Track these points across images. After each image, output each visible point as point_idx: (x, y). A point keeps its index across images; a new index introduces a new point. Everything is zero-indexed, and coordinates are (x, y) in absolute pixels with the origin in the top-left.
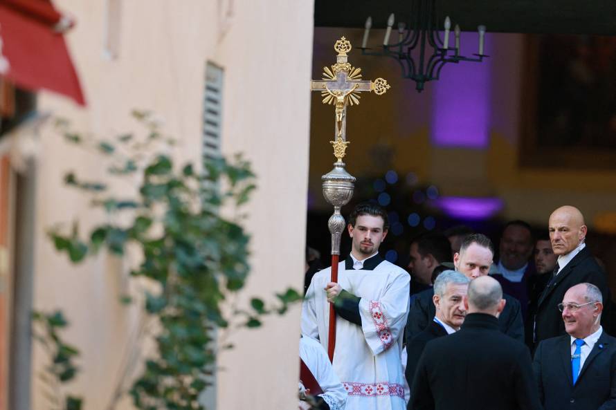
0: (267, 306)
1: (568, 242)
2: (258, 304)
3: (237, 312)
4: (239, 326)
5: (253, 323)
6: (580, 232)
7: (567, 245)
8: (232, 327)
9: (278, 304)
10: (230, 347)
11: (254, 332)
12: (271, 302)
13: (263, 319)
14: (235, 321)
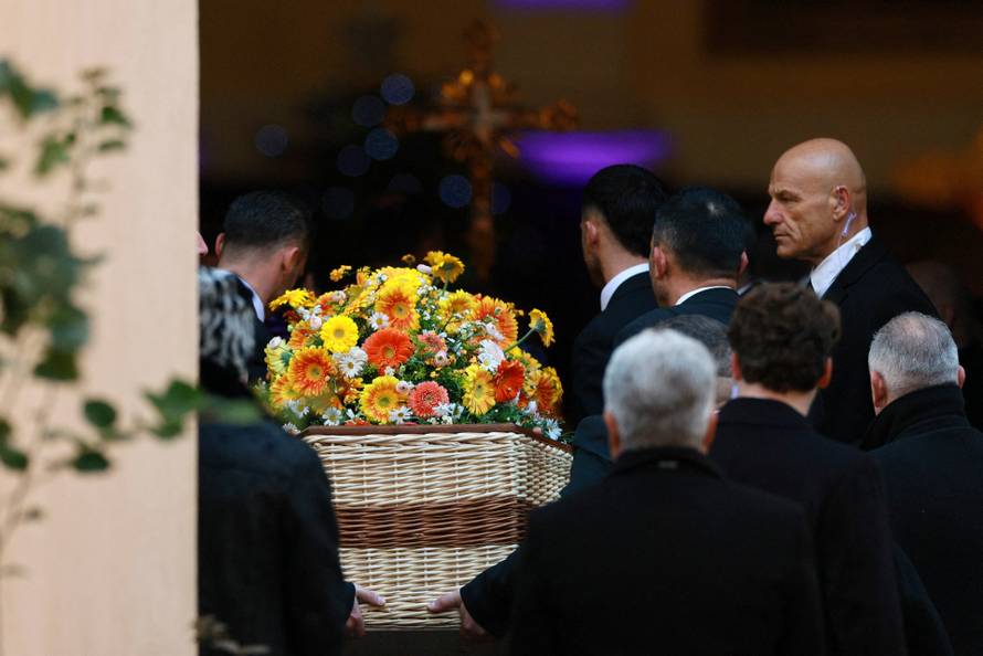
0: (125, 422)
1: (800, 228)
2: (101, 414)
3: (50, 436)
4: (55, 467)
5: (90, 461)
6: (833, 201)
7: (797, 235)
8: (37, 468)
9: (150, 416)
10: (35, 515)
11: (91, 484)
12: (134, 410)
13: (114, 452)
14: (44, 454)
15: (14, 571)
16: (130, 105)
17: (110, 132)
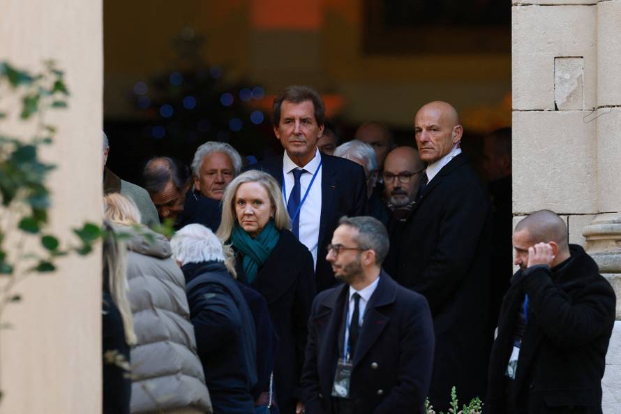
0: (63, 247)
1: (438, 145)
2: (51, 243)
4: (28, 271)
5: (45, 267)
6: (454, 134)
8: (18, 273)
9: (77, 242)
10: (17, 298)
11: (47, 277)
12: (68, 240)
13: (58, 262)
14: (22, 266)
15: (7, 326)
16: (69, 81)
17: (59, 96)
